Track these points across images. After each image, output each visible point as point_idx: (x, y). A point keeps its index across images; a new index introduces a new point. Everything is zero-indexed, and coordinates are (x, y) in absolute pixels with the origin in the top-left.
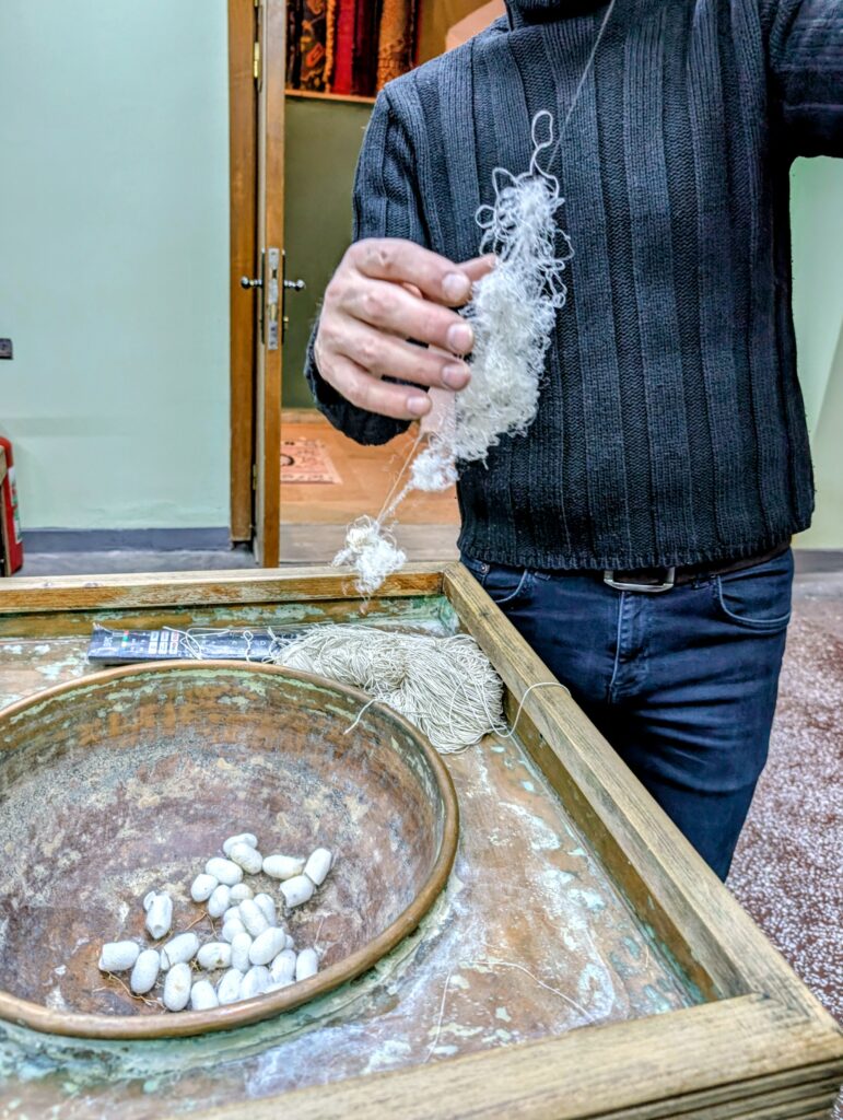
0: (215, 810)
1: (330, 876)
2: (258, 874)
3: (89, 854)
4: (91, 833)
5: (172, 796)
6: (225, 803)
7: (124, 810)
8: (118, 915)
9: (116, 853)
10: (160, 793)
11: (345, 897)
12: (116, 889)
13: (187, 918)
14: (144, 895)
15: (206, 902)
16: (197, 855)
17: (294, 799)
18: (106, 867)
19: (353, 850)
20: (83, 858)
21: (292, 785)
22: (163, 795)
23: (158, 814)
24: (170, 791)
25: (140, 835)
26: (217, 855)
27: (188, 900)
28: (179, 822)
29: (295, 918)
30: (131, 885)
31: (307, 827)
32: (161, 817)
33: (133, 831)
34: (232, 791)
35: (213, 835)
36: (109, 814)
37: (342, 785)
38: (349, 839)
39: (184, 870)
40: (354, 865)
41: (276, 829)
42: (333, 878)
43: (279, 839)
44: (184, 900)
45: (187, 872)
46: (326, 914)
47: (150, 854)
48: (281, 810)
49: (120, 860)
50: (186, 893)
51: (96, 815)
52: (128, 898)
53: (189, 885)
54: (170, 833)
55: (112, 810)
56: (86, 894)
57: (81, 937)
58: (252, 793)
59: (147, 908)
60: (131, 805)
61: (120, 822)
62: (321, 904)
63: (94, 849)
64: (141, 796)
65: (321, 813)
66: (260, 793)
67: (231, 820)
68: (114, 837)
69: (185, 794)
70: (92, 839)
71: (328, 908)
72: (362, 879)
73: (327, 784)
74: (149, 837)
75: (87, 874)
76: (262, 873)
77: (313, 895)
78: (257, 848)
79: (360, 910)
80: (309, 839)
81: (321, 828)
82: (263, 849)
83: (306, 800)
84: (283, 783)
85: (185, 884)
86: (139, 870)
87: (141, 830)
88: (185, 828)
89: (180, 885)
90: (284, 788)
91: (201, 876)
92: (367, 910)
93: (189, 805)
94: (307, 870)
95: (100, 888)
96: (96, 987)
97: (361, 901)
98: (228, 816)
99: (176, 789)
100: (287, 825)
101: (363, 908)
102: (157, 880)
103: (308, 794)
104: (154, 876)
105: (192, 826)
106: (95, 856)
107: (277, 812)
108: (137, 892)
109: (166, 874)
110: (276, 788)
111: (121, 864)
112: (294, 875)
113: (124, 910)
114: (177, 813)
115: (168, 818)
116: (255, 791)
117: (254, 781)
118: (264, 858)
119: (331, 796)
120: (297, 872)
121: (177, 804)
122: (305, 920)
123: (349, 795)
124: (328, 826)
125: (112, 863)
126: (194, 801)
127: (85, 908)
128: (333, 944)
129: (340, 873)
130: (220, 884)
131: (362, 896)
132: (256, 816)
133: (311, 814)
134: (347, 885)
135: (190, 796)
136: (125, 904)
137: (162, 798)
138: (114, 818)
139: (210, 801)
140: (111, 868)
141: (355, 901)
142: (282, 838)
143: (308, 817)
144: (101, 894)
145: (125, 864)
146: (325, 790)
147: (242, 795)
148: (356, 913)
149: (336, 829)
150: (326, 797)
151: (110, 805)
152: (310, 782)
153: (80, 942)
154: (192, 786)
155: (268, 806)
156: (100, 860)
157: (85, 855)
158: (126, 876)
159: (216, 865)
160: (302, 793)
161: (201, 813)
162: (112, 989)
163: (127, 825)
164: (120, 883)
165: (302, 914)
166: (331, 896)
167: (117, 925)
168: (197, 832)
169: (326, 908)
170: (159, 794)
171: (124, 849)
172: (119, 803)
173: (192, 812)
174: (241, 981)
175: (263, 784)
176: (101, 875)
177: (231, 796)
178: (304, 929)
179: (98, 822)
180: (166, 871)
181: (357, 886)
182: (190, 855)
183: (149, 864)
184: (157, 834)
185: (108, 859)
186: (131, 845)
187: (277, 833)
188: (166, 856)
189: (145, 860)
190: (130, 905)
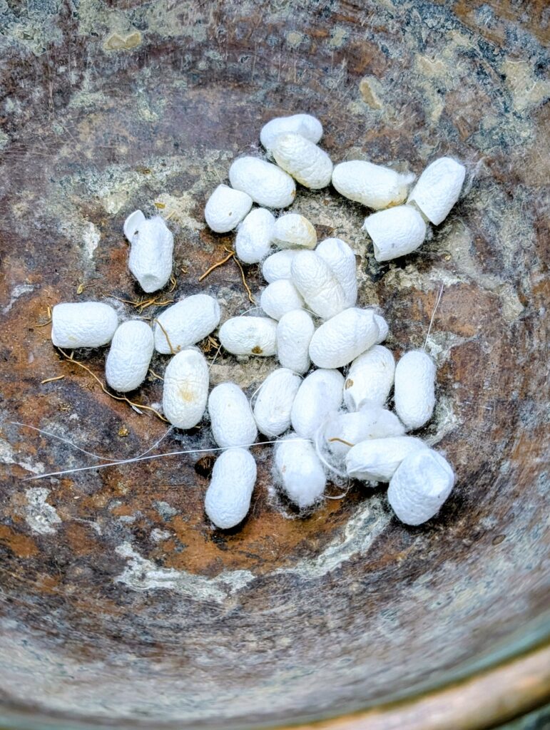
0: (244, 63)
1: (460, 210)
2: (324, 190)
3: (23, 134)
4: (22, 98)
5: (165, 33)
6: (262, 51)
7: (79, 56)
8: (82, 245)
9: (71, 135)
10: (142, 27)
11: (487, 253)
12: (77, 199)
13: (200, 259)
14: (124, 214)
15: (231, 235)
16: (213, 145)
17: (394, 54)
18: (56, 159)
19: (510, 167)
20: (14, 141)
21: (393, 26)
22: (149, 31)
23: (141, 66)
24: (161, 24)
25: (111, 104)
26: (248, 151)
27: (201, 226)
28: (180, 82)
29: (390, 278)
30: (101, 193)
31: (417, 110)
32: (147, 71)
33: (98, 96)
34: (275, 29)
35: (242, 111)
36: (51, 63)
37: (500, 33)
38: (505, 145)
39: (193, 172)
40: (510, 196)
41: (356, 108)
42: (464, 215)
43: (361, 126)
44: (193, 225)
45: (198, 177)
46: (449, 280)
47: (131, 138)
48: (367, 72)
49: (78, 147)
50: (198, 213)
51: (27, 65)
52: (98, 217)
53: (201, 200)
54: (164, 102)
55: (55, 56)
56: (24, 205)
57: (20, 282)
58: (314, 37)
59: (130, 236)
60: (90, 47)
61: (73, 78)
62: (438, 259)
63: (31, 126)
64: (108, 30)
65: (448, 85)
66: (330, 36)
67: (274, 85)
68: (65, 105)
69: (189, 30)
70: (24, 109)
71: (453, 269)
72: (525, 227)
73: (467, 29)
74: (128, 107)
75: (22, 170)
76: (331, 190)
77: (426, 242)
78: (322, 144)
79: (518, 284)
80: (420, 133)
81: (445, 115)
82: (332, 145)
83: (419, 57)
84: (375, 20)
85: (194, 197)
86: (114, 166)
87: (113, 94)
88: (192, 94)
89: (187, 200)
90: (377, 30)
91: (222, 189)
92: (535, 290)
93: (198, 52)
94: (416, 195)
95: (47, 197)
96: (48, 374)
97: (521, 268)
98: (267, 76)
99: (172, 19)
100: (379, 102)
101: (526, 283)
102: (147, 187)
103: (423, 46)
104: (140, 178)
105: (202, 91)
106: (34, 139)
107: (362, 75)
108: (112, 207)
109: (161, 177)
110: (361, 29)
111: (81, 154)
112: (393, 204)
113: (92, 238)
114: (175, 65)
115: (158, 72)
116: (320, 33)
117: (319, 13)
118: (335, 163)
119: (472, 55)
120: (398, 199)
121: (176, 49)
122: (408, 284)
123: (515, 57)
124: (461, 112)
125: (65, 151)
126: (205, 45)
127: (23, 231)
128: (462, 340)
129: (479, 205)
130: (256, 205)
131: (523, 259)
132: (320, 79)
133: (427, 86)
134: (492, 230)
135: (199, 34)
136: (92, 227)
137: (145, 37)
138: (62, 69)
139: (235, 46)
140: (65, 161)
141: (507, 265)
142: (368, 125)
143: (422, 90)
144: (50, 207)
145: (89, 154)
146: (461, 40)
147: (294, 38)
148: (509, 288)
149: (478, 120)
150: (462, 54)
151: (51, 46)
152: (430, 22)
153: (17, 292)
154: (200, 16)
155: (344, 64)
156: (44, 146)
157: (16, 136)
158: (91, 176)
159: (247, 168)
160: (412, 43)
161: (218, 68)
162: (75, 378)
163: (86, 84)
164: (82, 189)
165: (402, 274)
166: (459, 245)
167: (79, 264)
168: (213, 101)
169: (447, 268)
170: (139, 27)
171: (84, 127)
172: (68, 42)
173: (202, 65)
174: (295, 392)
175: (334, 19)
176: (48, 172)
177: (273, 39)
178: (406, 301)
179: (31, 77)
180: (162, 172)
181: (513, 238)
182: (201, 145)
183: (129, 157)
184: (143, 102)
185: (59, 146)
186: (98, 120)
187: (359, 116)
188: (159, 143)
189: (123, 150)
190: (102, 229)
